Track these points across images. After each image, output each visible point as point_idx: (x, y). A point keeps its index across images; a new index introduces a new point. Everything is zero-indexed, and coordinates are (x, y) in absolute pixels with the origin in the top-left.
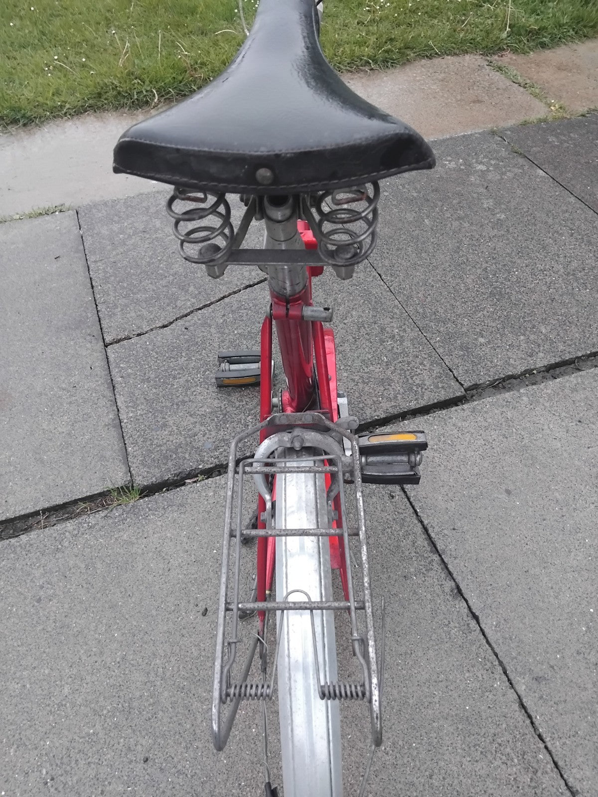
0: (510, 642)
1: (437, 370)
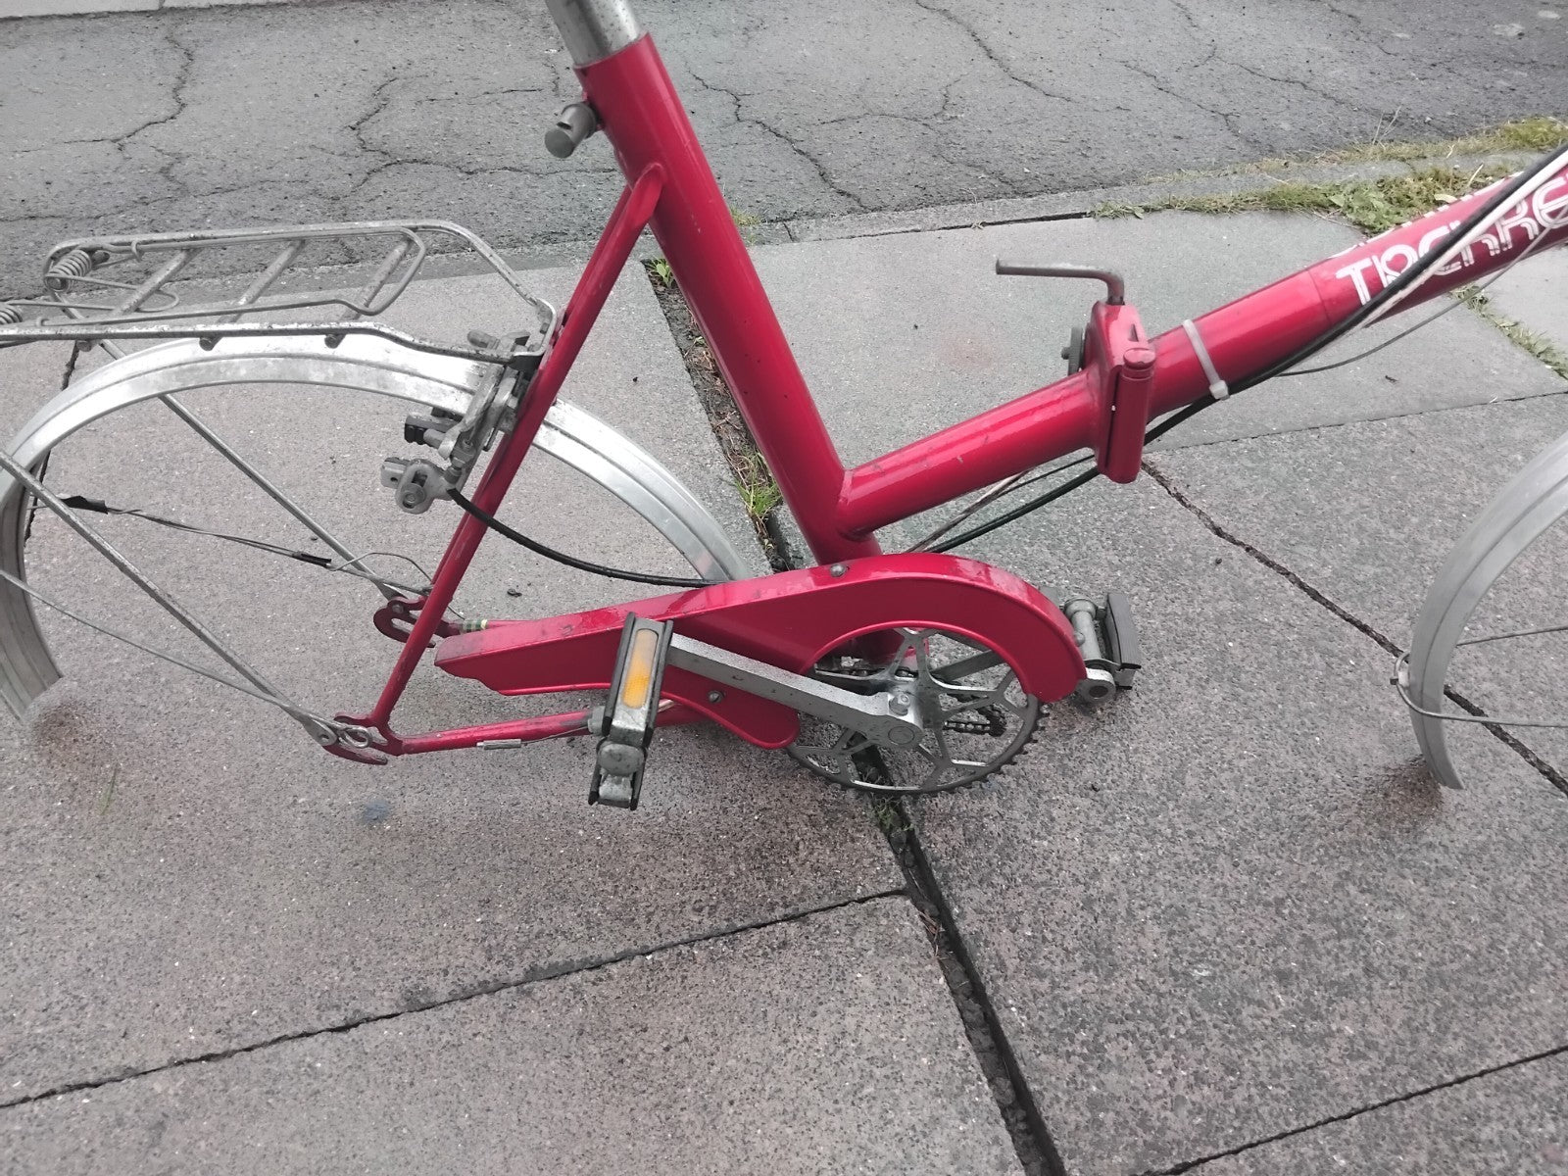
0: (265, 1089)
1: (1180, 1123)
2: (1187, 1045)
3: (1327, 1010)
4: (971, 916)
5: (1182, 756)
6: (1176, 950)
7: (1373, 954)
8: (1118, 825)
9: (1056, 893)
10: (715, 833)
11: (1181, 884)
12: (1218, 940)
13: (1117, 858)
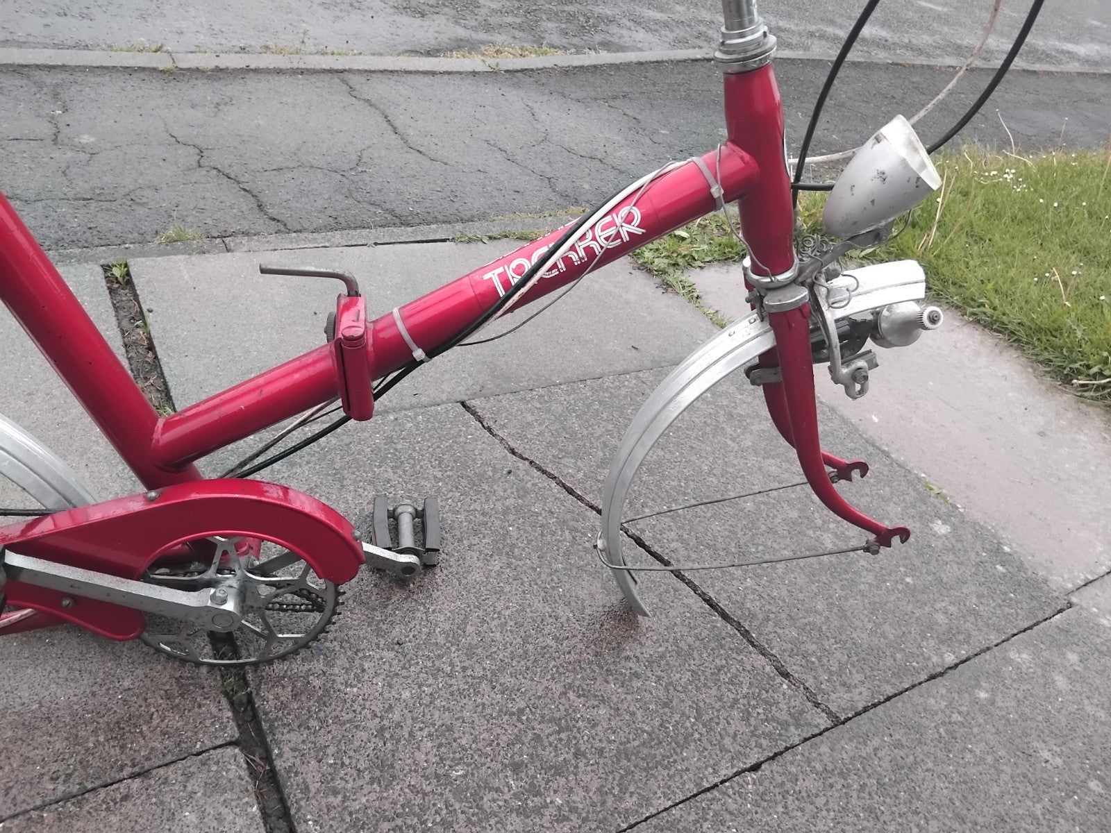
3: (545, 788)
4: (288, 754)
5: (466, 612)
6: (441, 759)
7: (581, 741)
8: (412, 669)
9: (356, 727)
10: (81, 713)
11: (452, 707)
12: (474, 746)
13: (408, 694)
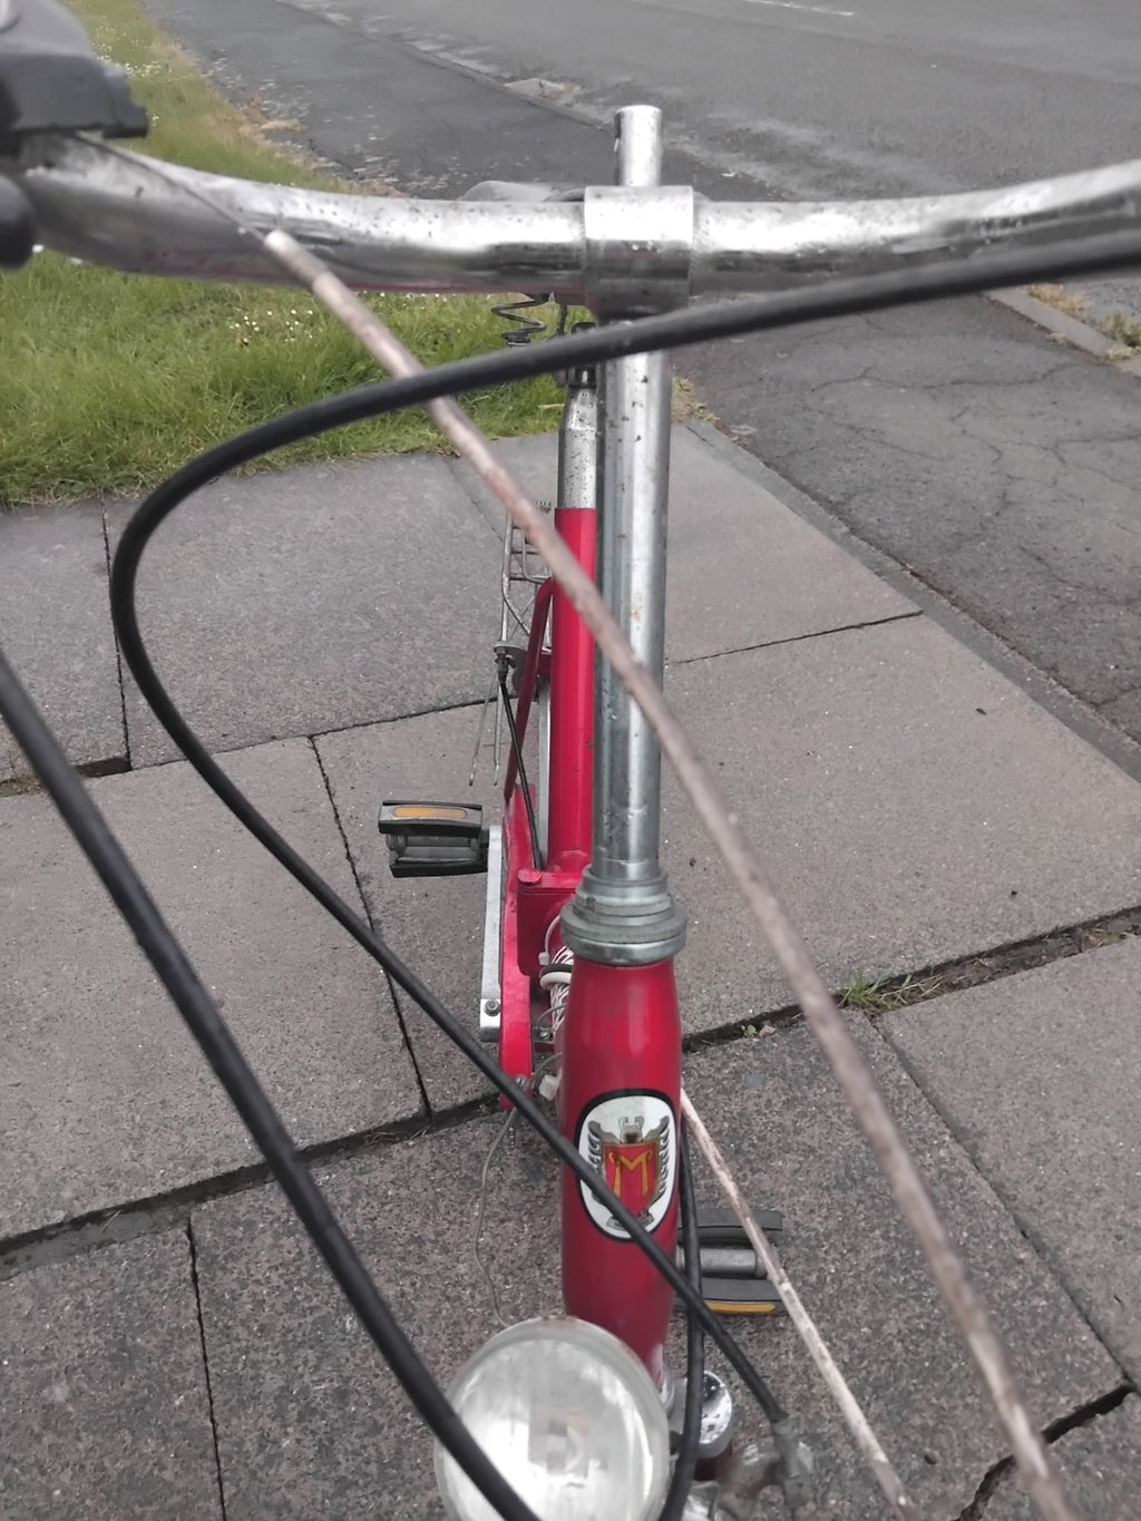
2: (288, 1298)
9: (428, 1216)
13: (463, 1271)
